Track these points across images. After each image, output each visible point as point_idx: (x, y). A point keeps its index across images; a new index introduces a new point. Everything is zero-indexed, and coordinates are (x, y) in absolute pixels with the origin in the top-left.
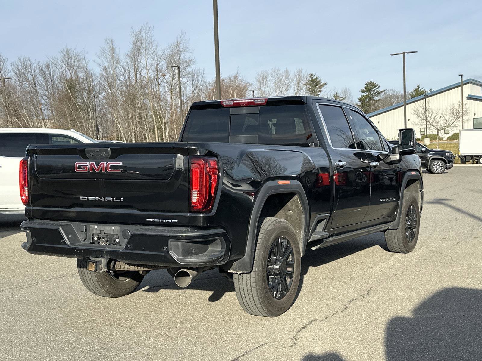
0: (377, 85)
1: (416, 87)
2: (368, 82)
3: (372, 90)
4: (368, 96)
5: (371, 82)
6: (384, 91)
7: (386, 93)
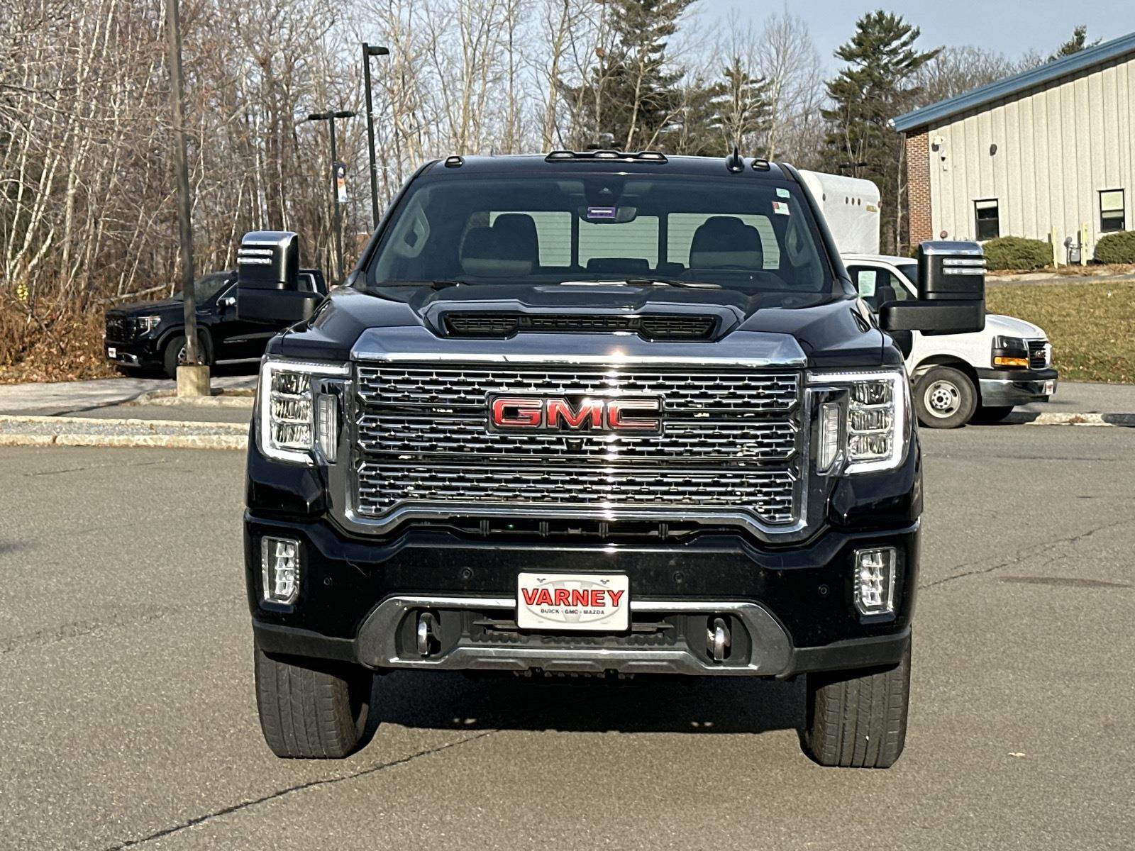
0: (907, 29)
1: (1070, 38)
2: (868, 16)
3: (887, 49)
4: (867, 73)
5: (881, 14)
6: (937, 52)
7: (944, 63)
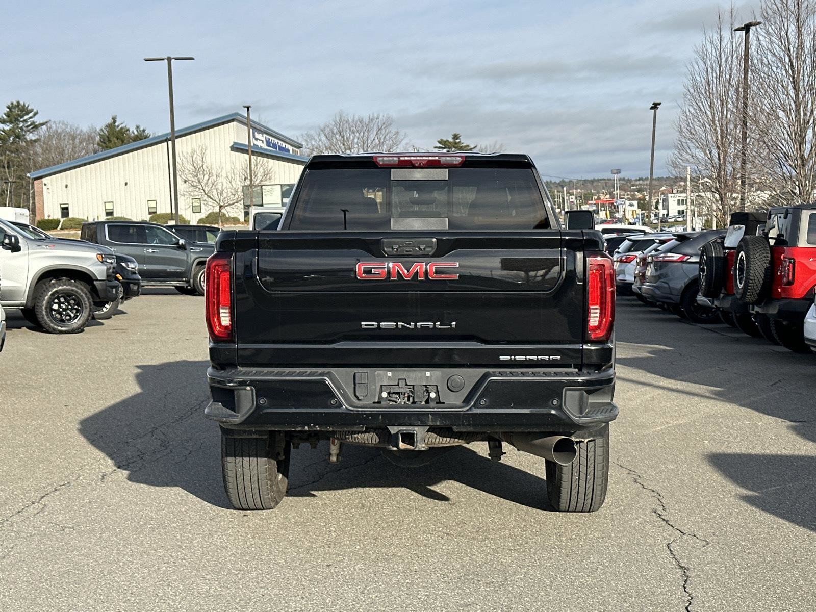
0: (31, 111)
1: (110, 121)
2: (12, 103)
3: (22, 120)
4: (12, 131)
5: (18, 102)
6: (46, 122)
7: (50, 128)
